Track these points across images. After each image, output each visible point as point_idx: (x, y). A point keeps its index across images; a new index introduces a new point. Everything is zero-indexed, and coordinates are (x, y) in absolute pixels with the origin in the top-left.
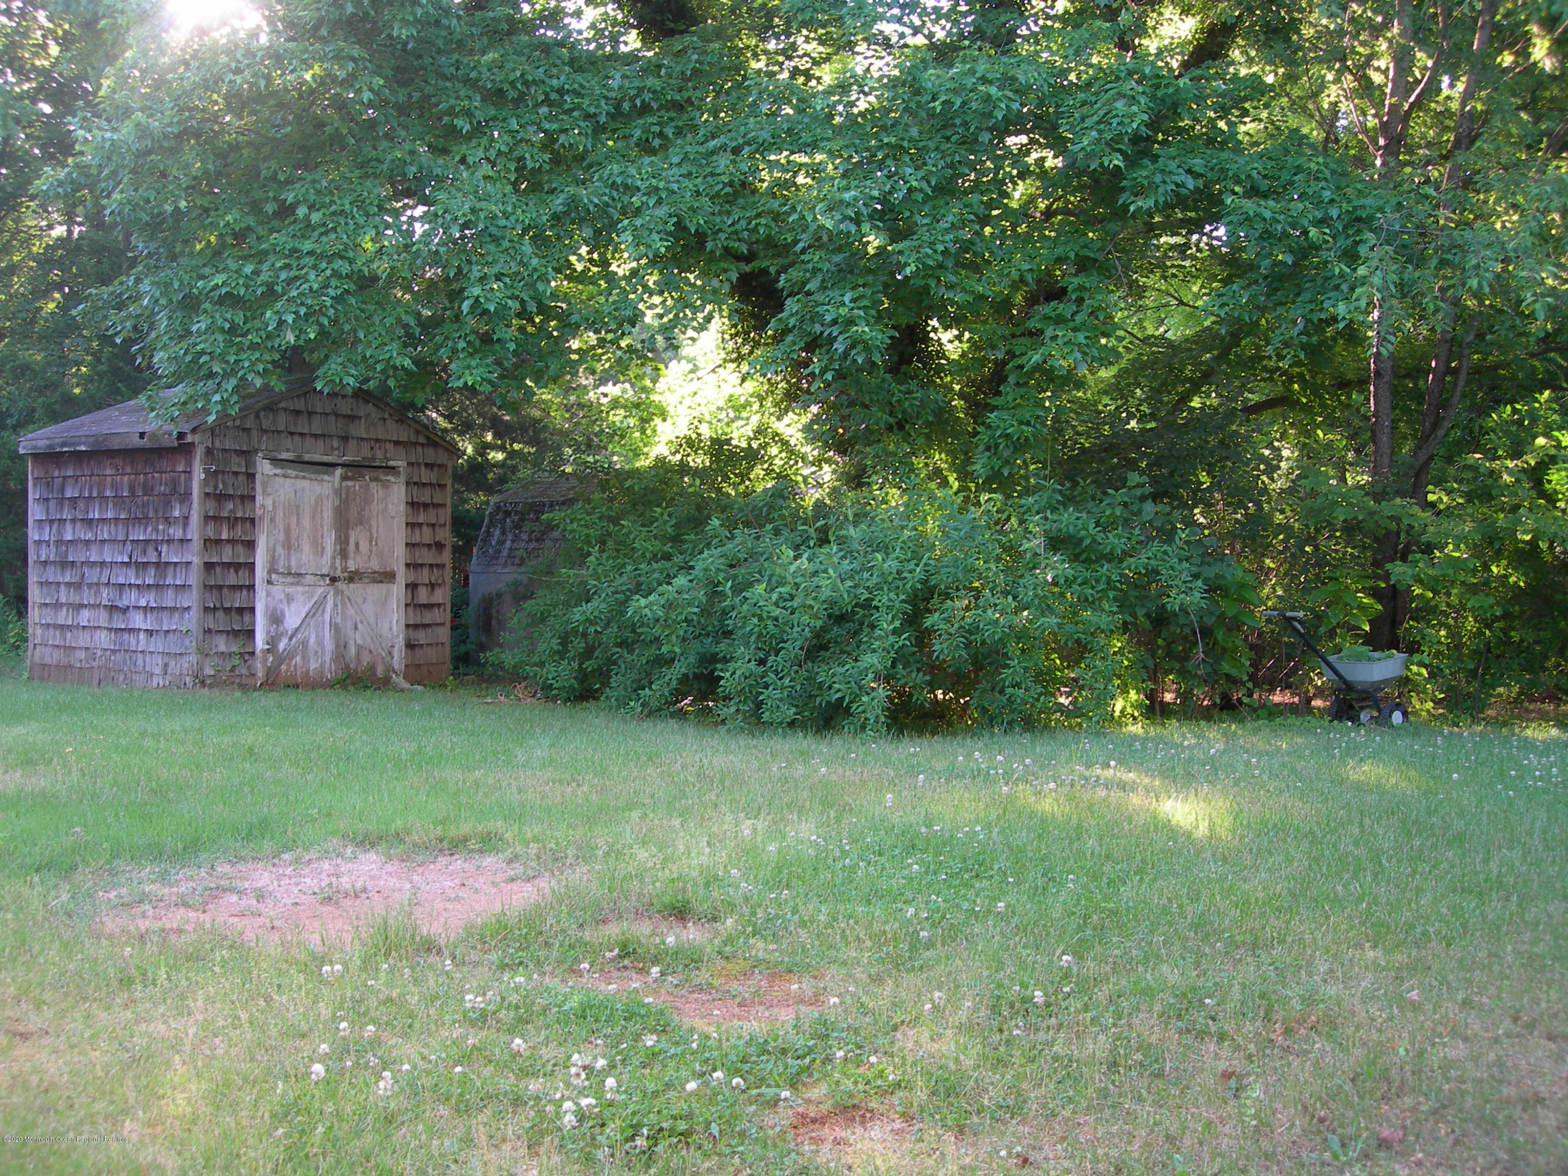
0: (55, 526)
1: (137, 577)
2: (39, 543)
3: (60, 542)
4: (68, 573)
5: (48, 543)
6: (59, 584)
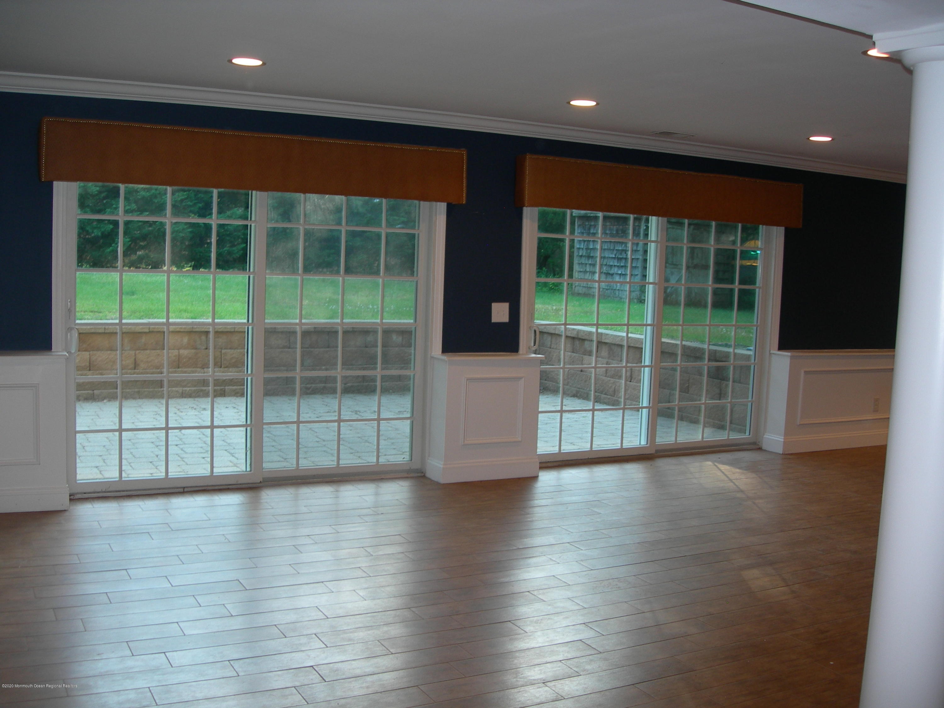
0: (586, 243)
1: (618, 263)
2: (579, 249)
3: (587, 249)
4: (590, 260)
5: (583, 249)
6: (586, 264)
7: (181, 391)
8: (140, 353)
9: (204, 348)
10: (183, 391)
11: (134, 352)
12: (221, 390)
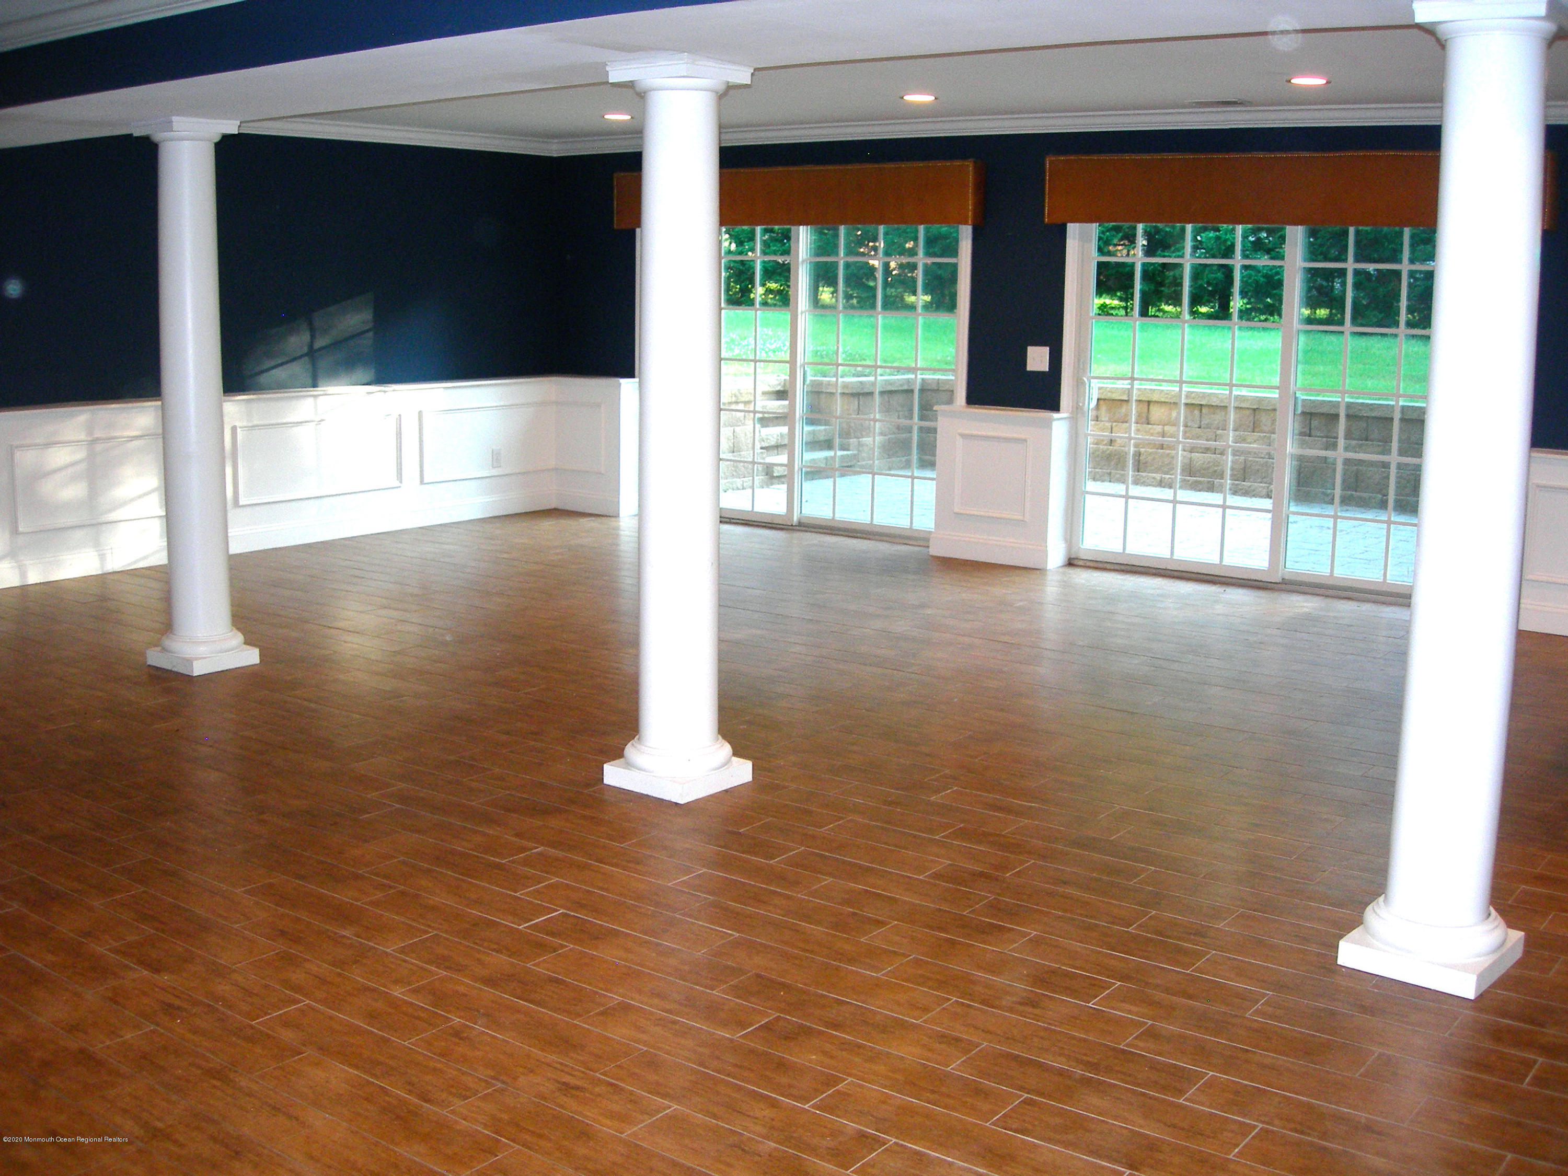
7: (1159, 478)
8: (1116, 425)
9: (1196, 426)
10: (1162, 478)
11: (1110, 424)
12: (1209, 482)
